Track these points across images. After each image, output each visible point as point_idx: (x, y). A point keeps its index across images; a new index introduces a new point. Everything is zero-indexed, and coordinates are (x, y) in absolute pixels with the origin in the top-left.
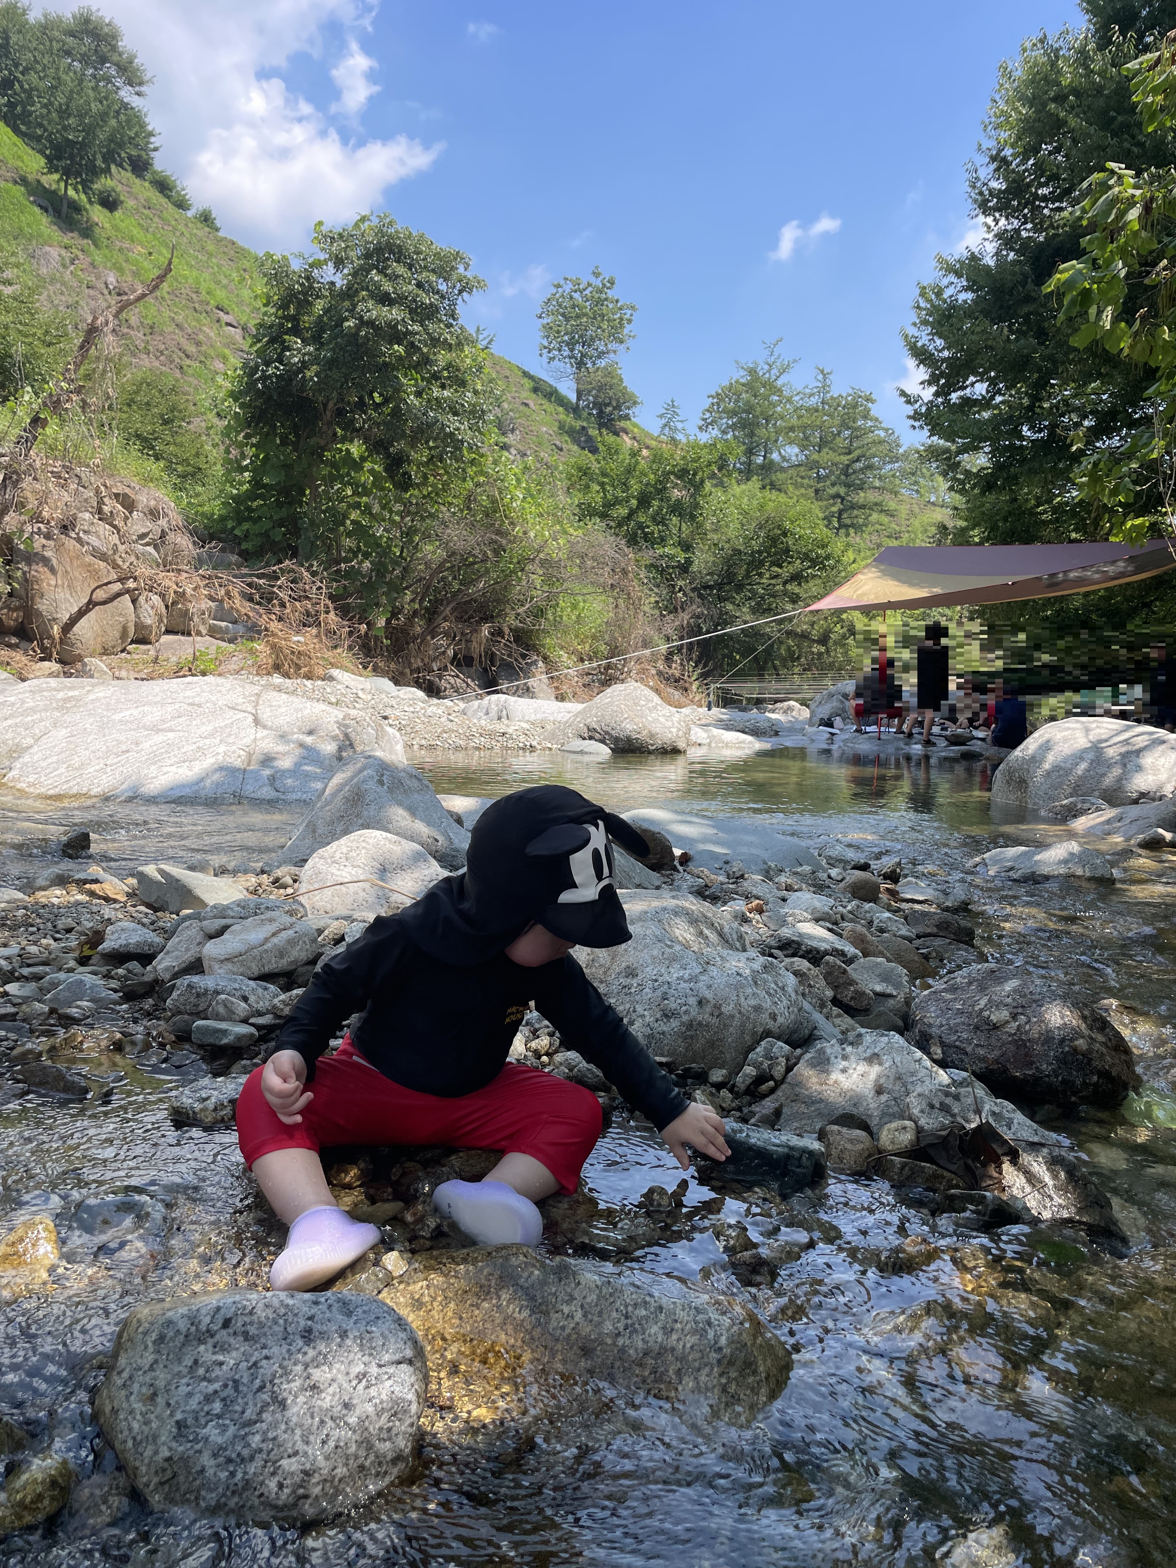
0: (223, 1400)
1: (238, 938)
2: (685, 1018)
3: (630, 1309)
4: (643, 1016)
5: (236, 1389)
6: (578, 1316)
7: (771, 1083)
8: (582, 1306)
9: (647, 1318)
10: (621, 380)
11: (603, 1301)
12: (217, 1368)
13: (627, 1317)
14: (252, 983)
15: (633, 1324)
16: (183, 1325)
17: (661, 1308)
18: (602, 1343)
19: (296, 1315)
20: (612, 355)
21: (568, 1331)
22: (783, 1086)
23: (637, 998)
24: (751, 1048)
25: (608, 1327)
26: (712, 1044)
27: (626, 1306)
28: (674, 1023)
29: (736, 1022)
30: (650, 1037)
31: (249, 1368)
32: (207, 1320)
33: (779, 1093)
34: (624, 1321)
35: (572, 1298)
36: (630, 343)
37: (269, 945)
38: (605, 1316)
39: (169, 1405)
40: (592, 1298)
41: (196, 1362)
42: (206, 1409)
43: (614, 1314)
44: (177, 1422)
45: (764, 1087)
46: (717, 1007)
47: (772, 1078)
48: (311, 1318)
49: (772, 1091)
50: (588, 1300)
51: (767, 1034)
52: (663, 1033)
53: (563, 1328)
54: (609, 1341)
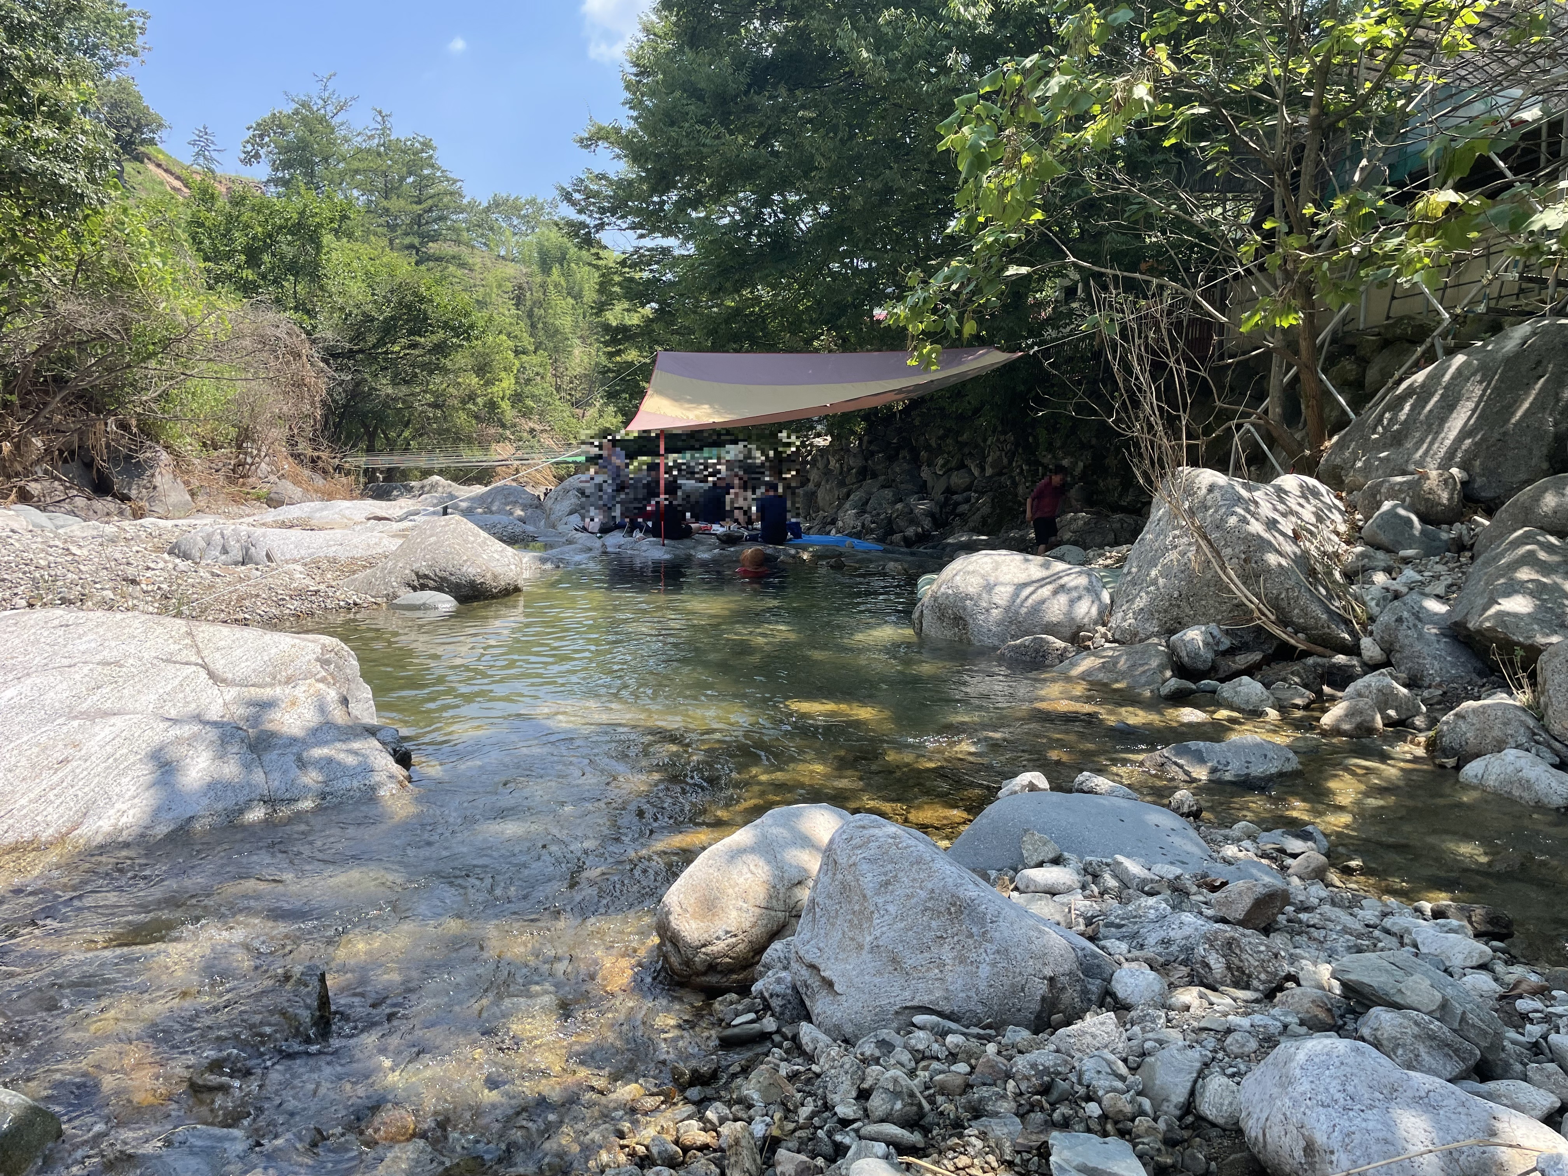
10: (140, 98)
20: (123, 68)
36: (143, 55)
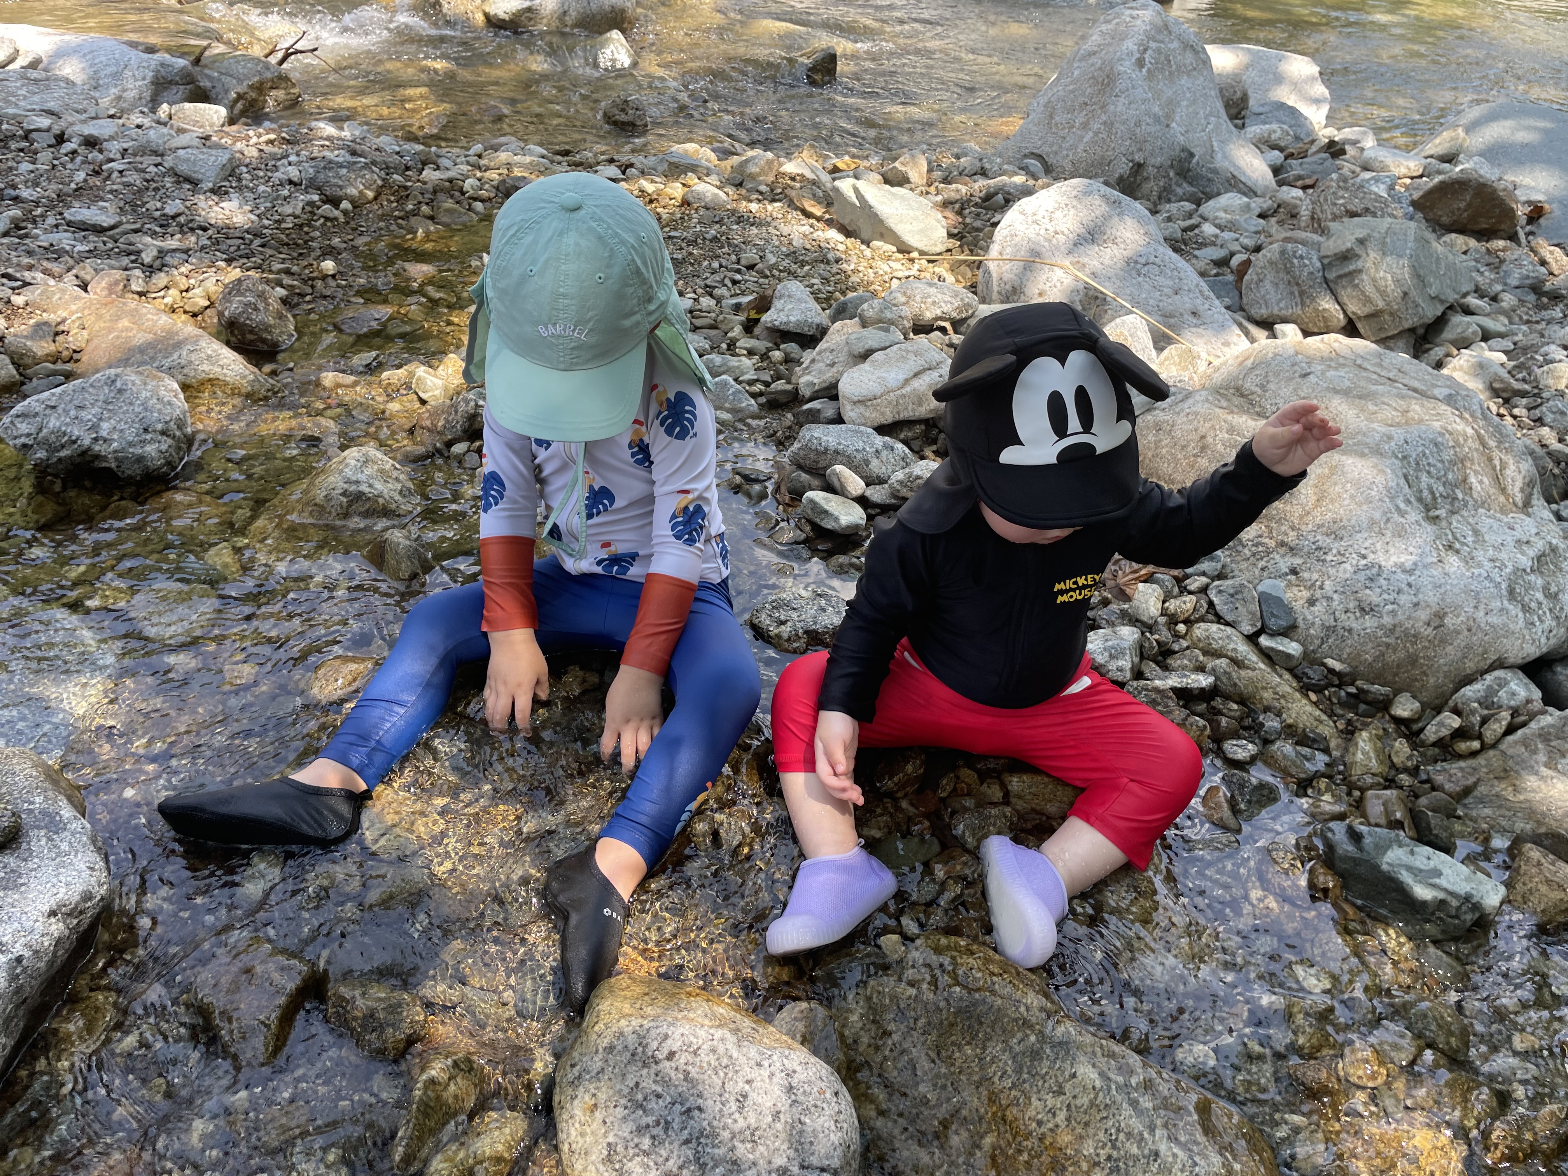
0: (653, 1137)
1: (878, 373)
2: (1387, 620)
3: (1122, 1136)
4: (1329, 599)
5: (666, 1129)
6: (1062, 1116)
7: (1476, 745)
8: (1069, 1106)
9: (1136, 1159)
11: (1093, 1111)
12: (654, 1099)
13: (1114, 1147)
14: (879, 440)
15: (1117, 1160)
16: (631, 1039)
17: (1157, 1154)
18: (1076, 1164)
19: (737, 1072)
21: (1043, 1129)
22: (1491, 753)
23: (1332, 571)
24: (1468, 680)
25: (1088, 1148)
26: (1413, 660)
27: (1118, 1130)
28: (1369, 622)
29: (1460, 641)
30: (1330, 630)
31: (682, 1114)
32: (655, 1044)
33: (1481, 760)
34: (1108, 1150)
35: (1060, 1092)
37: (908, 389)
38: (1091, 1131)
39: (605, 1122)
40: (1084, 1101)
41: (637, 1084)
42: (636, 1140)
43: (1101, 1135)
44: (609, 1144)
45: (1463, 746)
46: (1440, 616)
47: (1480, 737)
48: (749, 1082)
49: (1474, 754)
50: (1079, 1102)
51: (1500, 664)
52: (1350, 631)
53: (1040, 1123)
54: (1085, 1166)
